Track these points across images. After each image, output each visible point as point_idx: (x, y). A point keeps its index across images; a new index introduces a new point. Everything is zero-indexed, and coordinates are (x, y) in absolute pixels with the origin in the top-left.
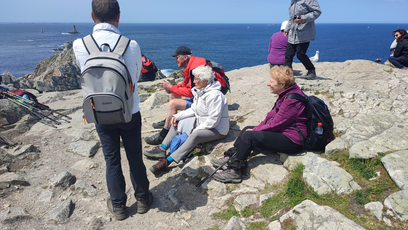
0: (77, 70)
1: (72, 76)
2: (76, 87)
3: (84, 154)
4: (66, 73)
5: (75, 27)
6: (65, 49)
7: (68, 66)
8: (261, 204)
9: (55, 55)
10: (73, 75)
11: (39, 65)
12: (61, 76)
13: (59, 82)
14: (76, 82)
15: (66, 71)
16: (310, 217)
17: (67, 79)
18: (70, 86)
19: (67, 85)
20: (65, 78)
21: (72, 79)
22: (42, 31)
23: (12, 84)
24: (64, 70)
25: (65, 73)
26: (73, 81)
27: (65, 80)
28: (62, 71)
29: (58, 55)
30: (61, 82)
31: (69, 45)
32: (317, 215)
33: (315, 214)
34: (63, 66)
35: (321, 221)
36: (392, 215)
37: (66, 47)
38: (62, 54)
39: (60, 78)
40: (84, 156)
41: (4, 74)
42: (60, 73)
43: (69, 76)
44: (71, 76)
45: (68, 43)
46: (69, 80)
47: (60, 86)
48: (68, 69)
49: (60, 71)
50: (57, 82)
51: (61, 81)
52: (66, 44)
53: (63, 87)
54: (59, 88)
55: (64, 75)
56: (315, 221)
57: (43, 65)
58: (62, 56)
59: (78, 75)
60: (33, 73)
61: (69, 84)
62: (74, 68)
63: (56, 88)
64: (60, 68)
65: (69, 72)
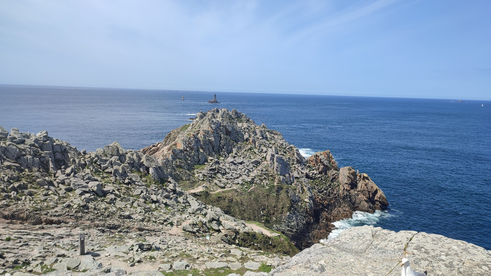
0: (201, 144)
2: (197, 163)
4: (189, 146)
5: (215, 96)
6: (198, 119)
7: (192, 139)
9: (187, 124)
10: (196, 148)
11: (170, 134)
12: (183, 149)
13: (179, 156)
14: (198, 157)
15: (190, 143)
17: (189, 152)
18: (190, 161)
19: (188, 159)
20: (187, 151)
21: (193, 153)
22: (183, 99)
23: (117, 157)
24: (187, 143)
25: (187, 146)
26: (195, 155)
27: (187, 153)
28: (185, 143)
29: (190, 125)
30: (181, 156)
31: (202, 115)
34: (187, 138)
37: (199, 117)
38: (193, 124)
39: (181, 151)
41: (111, 145)
42: (182, 145)
43: (191, 149)
44: (194, 149)
45: (202, 112)
46: (191, 153)
47: (179, 161)
48: (192, 141)
49: (182, 143)
50: (176, 156)
51: (181, 154)
52: (199, 113)
53: (182, 162)
54: (177, 162)
55: (186, 148)
57: (173, 134)
58: (193, 126)
59: (201, 149)
60: (163, 141)
61: (190, 159)
62: (198, 141)
63: (174, 162)
64: (183, 140)
65: (192, 145)
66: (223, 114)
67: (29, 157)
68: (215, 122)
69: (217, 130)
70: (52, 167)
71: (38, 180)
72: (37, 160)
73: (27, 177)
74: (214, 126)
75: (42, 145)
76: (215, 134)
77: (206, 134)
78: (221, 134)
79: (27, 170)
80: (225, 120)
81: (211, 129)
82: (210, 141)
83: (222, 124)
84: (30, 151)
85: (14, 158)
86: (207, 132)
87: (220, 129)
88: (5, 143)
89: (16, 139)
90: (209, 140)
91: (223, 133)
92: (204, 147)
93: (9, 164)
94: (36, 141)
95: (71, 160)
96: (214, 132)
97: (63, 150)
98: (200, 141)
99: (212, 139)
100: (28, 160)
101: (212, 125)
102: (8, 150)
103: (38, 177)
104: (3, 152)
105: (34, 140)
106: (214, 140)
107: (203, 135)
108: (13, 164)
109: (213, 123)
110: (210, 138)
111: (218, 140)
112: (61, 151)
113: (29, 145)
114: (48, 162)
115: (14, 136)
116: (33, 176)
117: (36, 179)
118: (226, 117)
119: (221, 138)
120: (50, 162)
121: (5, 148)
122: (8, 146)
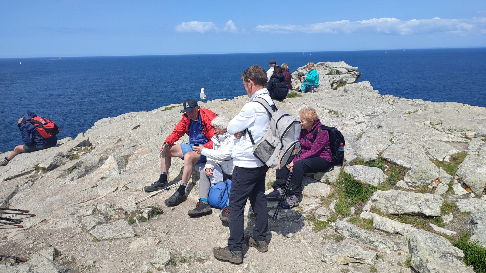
3: (127, 235)
8: (334, 210)
16: (386, 199)
32: (390, 196)
33: (388, 196)
35: (395, 198)
36: (412, 185)
40: (127, 238)
56: (391, 200)
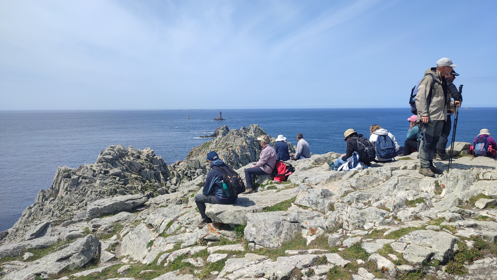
0: (239, 159)
1: (235, 164)
4: (230, 161)
7: (232, 154)
9: (208, 142)
15: (230, 158)
21: (234, 167)
24: (228, 158)
25: (228, 161)
28: (226, 158)
34: (227, 153)
38: (216, 141)
43: (231, 164)
48: (232, 156)
55: (227, 163)
57: (195, 152)
58: (216, 143)
59: (240, 164)
64: (224, 155)
65: (233, 159)
66: (255, 130)
67: (148, 170)
68: (249, 138)
69: (251, 146)
70: (162, 179)
71: (159, 189)
72: (153, 172)
73: (150, 187)
74: (249, 141)
75: (152, 160)
76: (250, 149)
77: (243, 149)
78: (255, 148)
79: (147, 181)
80: (258, 135)
81: (246, 144)
82: (247, 156)
83: (255, 139)
84: (147, 165)
85: (137, 171)
86: (243, 148)
87: (254, 144)
88: (129, 158)
89: (135, 155)
90: (246, 154)
91: (257, 148)
92: (242, 161)
93: (136, 176)
94: (148, 156)
95: (171, 172)
96: (249, 147)
97: (164, 164)
98: (238, 156)
99: (248, 153)
100: (147, 173)
101: (247, 140)
102: (133, 165)
103: (158, 187)
104: (129, 166)
105: (146, 155)
106: (250, 155)
107: (241, 150)
108: (138, 176)
109: (247, 138)
110: (246, 153)
111: (253, 155)
112: (163, 165)
113: (145, 160)
114: (159, 174)
115: (132, 153)
116: (154, 186)
117: (156, 188)
118: (258, 132)
119: (255, 152)
120: (161, 174)
121: (130, 163)
122: (133, 161)
